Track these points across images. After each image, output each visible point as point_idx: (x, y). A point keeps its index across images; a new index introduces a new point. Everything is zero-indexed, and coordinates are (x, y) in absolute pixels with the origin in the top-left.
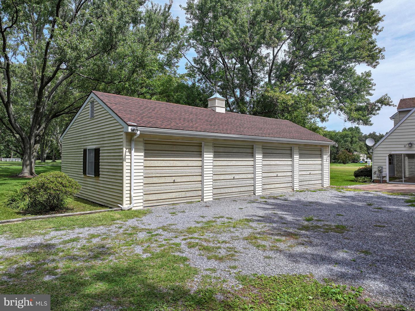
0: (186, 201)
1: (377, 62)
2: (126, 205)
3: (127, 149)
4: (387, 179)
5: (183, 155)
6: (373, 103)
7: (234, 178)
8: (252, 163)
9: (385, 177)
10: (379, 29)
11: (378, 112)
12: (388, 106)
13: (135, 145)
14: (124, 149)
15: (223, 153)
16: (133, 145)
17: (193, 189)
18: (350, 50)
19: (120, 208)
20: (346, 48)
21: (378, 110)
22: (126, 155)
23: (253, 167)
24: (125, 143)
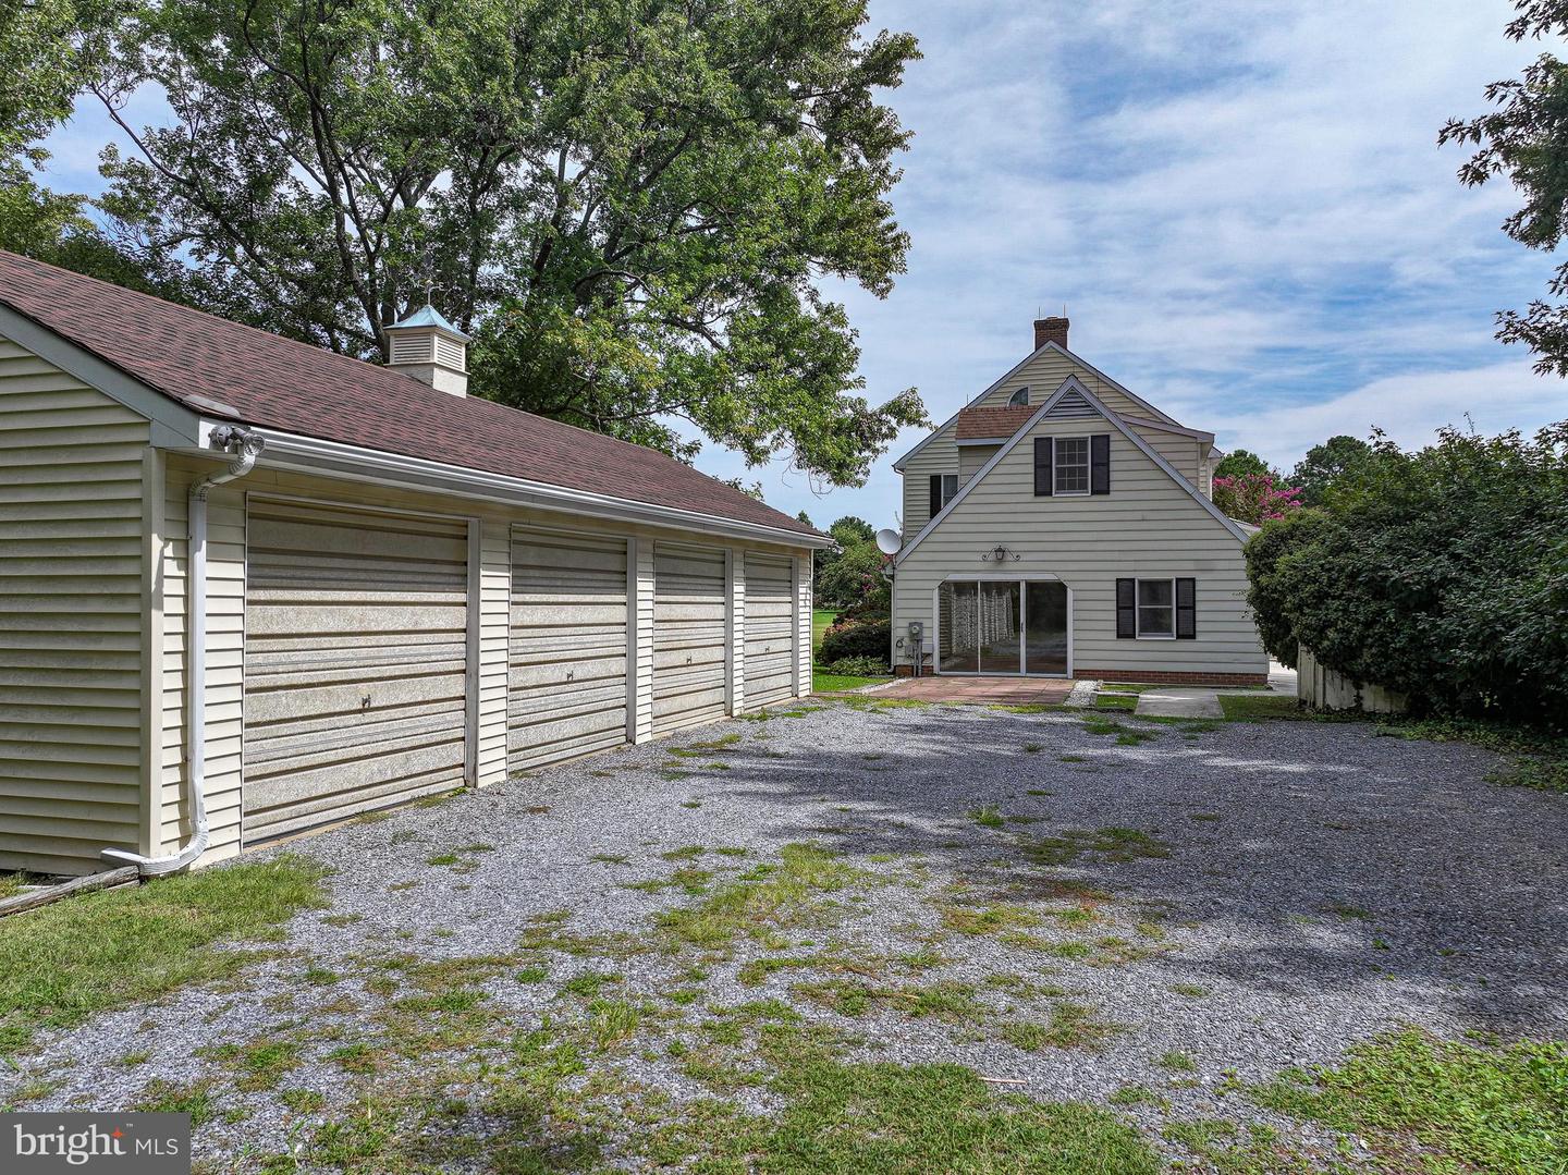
0: (407, 796)
1: (887, 281)
2: (162, 853)
3: (167, 540)
4: (935, 662)
5: (401, 577)
6: (875, 414)
7: (569, 676)
8: (619, 614)
9: (929, 655)
10: (892, 172)
11: (887, 442)
12: (915, 426)
13: (212, 522)
14: (156, 543)
15: (537, 573)
16: (200, 526)
17: (438, 737)
18: (825, 224)
19: (134, 869)
20: (812, 217)
21: (885, 436)
22: (162, 577)
23: (623, 628)
24: (158, 511)
